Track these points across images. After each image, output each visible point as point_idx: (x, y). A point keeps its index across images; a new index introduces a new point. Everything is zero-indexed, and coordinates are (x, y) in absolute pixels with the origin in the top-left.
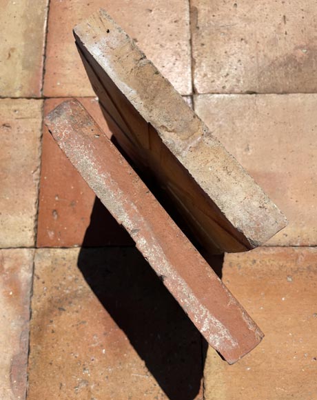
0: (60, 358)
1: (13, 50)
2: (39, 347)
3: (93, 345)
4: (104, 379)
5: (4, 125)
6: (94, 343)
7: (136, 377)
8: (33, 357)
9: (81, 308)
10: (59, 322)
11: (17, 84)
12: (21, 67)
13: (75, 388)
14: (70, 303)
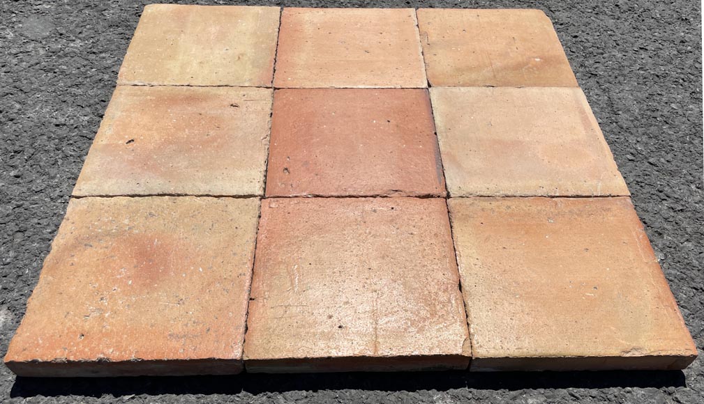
0: (74, 288)
1: (242, 55)
2: (50, 278)
3: (118, 277)
4: (124, 307)
5: (232, 105)
6: (120, 274)
7: (165, 305)
8: (41, 288)
9: (112, 244)
10: (82, 256)
11: (247, 77)
12: (251, 67)
13: (86, 316)
14: (100, 240)
